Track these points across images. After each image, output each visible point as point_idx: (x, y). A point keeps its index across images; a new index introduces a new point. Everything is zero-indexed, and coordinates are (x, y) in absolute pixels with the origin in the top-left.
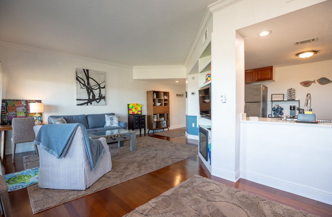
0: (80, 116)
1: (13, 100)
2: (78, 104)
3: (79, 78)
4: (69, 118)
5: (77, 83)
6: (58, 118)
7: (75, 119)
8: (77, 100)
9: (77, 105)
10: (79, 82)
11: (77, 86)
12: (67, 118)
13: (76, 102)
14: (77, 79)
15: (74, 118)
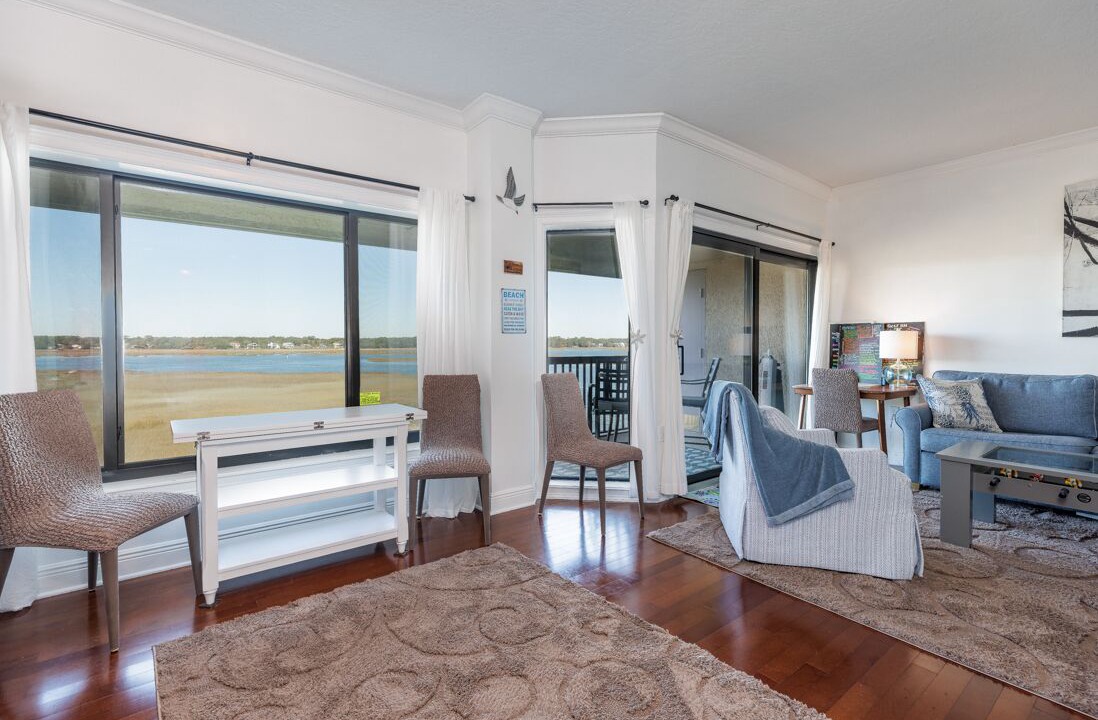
0: (1059, 379)
1: (856, 325)
2: (1070, 331)
3: (1078, 224)
4: (1005, 383)
5: (1066, 246)
6: (966, 378)
7: (1031, 388)
8: (1066, 313)
9: (1065, 335)
10: (1077, 242)
11: (1066, 257)
12: (996, 382)
13: (1059, 324)
14: (1070, 230)
15: (1028, 386)
